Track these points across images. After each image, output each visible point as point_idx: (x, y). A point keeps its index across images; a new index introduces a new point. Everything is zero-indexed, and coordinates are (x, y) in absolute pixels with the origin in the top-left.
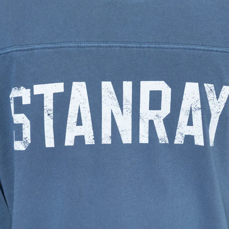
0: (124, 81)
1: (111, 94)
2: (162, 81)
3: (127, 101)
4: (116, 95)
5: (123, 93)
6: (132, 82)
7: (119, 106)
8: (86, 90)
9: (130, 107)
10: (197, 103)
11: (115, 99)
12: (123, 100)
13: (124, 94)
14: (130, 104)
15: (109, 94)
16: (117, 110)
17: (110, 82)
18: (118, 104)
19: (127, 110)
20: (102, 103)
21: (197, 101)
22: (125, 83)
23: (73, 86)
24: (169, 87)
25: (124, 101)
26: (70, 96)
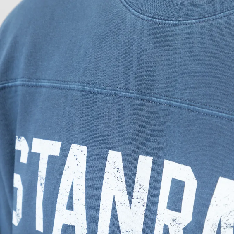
0: (141, 154)
1: (119, 171)
2: (189, 166)
3: (140, 187)
4: (125, 174)
5: (136, 173)
6: (152, 158)
7: (126, 192)
8: (85, 158)
9: (145, 196)
10: (230, 216)
11: (122, 180)
12: (135, 183)
13: (137, 176)
14: (144, 192)
15: (115, 170)
16: (122, 197)
17: (120, 153)
18: (126, 189)
19: (139, 200)
20: (104, 182)
21: (231, 212)
22: (141, 158)
23: (70, 150)
24: (195, 178)
25: (136, 185)
26: (65, 164)
